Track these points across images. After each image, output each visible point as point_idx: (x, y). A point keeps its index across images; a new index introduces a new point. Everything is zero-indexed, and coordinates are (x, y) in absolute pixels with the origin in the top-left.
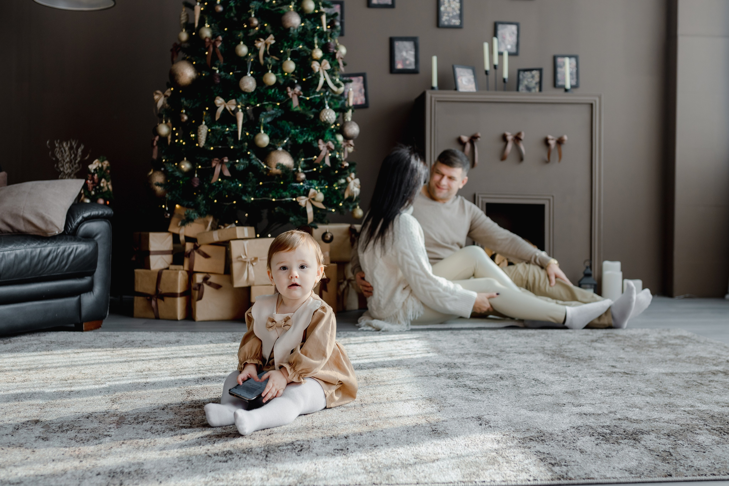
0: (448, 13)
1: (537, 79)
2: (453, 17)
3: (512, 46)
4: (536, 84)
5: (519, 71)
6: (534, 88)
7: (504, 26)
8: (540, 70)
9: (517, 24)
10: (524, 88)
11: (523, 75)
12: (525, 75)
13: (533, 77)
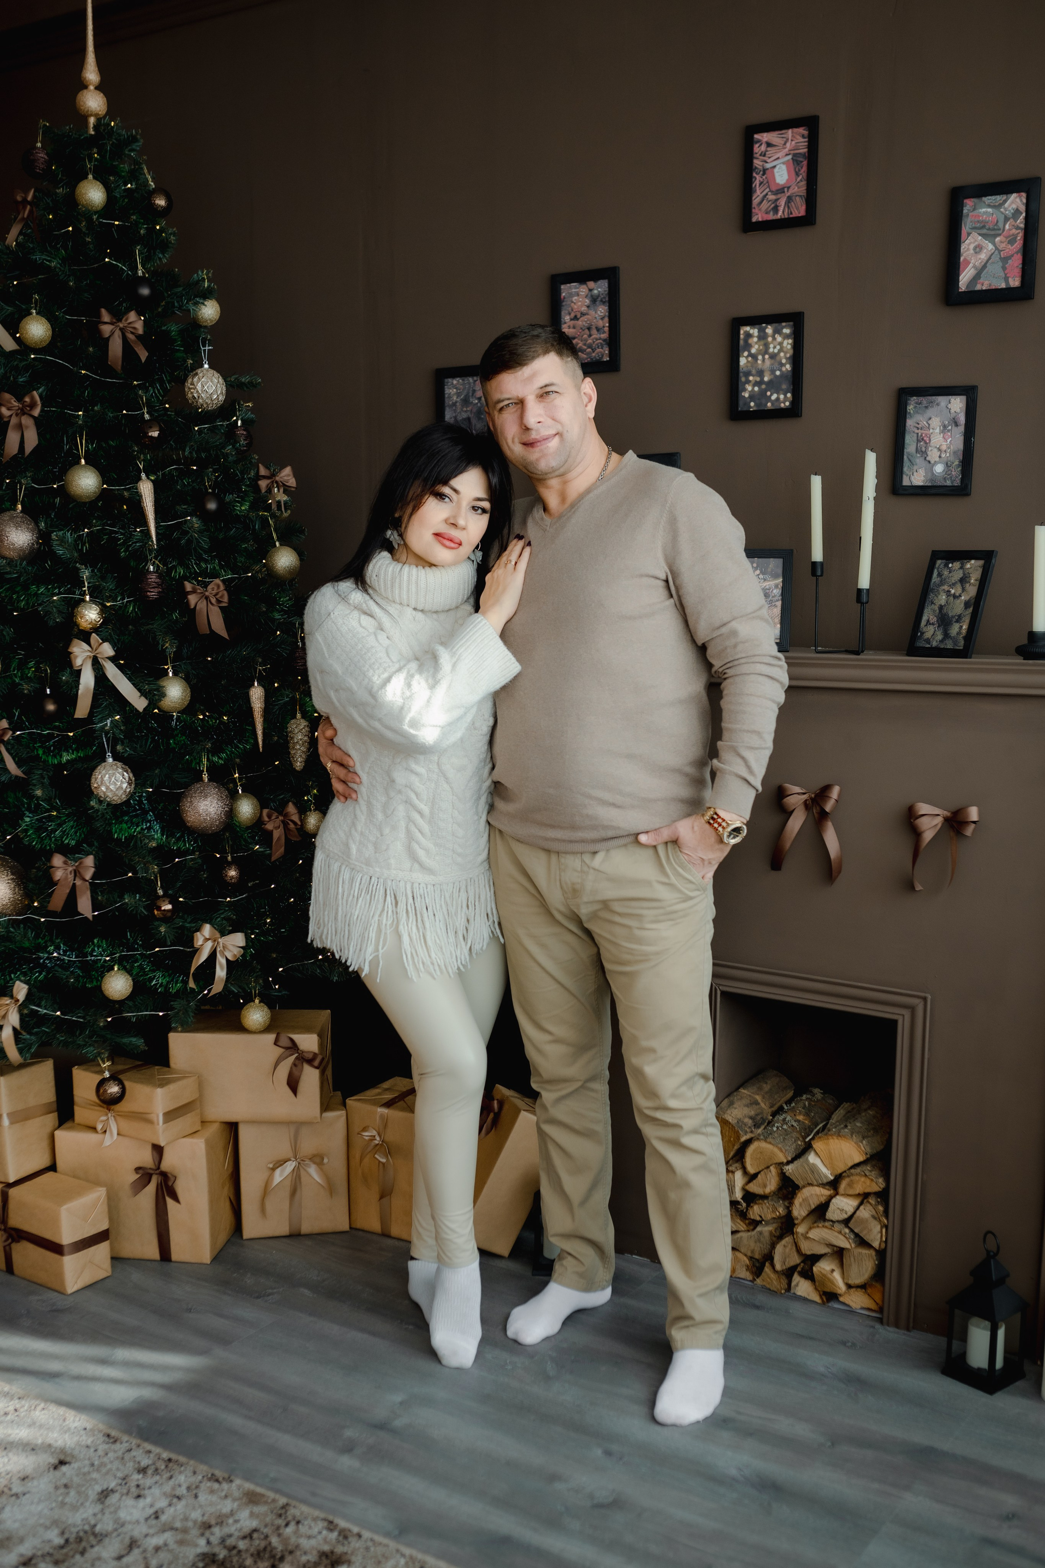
0: (761, 373)
1: (972, 591)
2: (773, 385)
3: (947, 465)
4: (967, 604)
5: (936, 555)
6: (959, 619)
7: (924, 400)
8: (987, 557)
9: (969, 392)
10: (934, 619)
11: (940, 575)
12: (946, 573)
13: (963, 580)
